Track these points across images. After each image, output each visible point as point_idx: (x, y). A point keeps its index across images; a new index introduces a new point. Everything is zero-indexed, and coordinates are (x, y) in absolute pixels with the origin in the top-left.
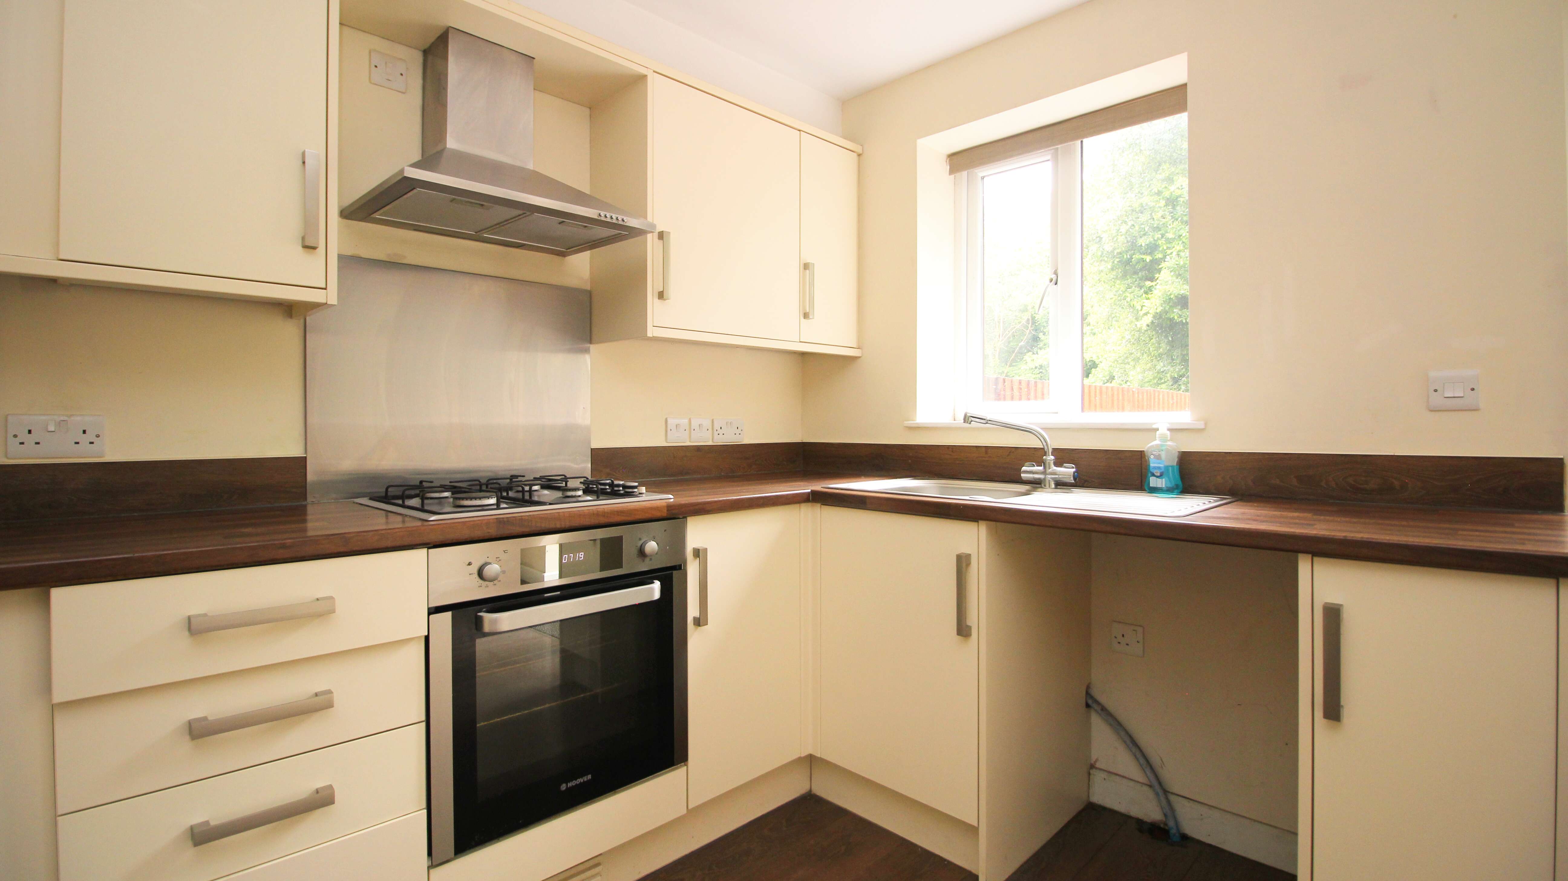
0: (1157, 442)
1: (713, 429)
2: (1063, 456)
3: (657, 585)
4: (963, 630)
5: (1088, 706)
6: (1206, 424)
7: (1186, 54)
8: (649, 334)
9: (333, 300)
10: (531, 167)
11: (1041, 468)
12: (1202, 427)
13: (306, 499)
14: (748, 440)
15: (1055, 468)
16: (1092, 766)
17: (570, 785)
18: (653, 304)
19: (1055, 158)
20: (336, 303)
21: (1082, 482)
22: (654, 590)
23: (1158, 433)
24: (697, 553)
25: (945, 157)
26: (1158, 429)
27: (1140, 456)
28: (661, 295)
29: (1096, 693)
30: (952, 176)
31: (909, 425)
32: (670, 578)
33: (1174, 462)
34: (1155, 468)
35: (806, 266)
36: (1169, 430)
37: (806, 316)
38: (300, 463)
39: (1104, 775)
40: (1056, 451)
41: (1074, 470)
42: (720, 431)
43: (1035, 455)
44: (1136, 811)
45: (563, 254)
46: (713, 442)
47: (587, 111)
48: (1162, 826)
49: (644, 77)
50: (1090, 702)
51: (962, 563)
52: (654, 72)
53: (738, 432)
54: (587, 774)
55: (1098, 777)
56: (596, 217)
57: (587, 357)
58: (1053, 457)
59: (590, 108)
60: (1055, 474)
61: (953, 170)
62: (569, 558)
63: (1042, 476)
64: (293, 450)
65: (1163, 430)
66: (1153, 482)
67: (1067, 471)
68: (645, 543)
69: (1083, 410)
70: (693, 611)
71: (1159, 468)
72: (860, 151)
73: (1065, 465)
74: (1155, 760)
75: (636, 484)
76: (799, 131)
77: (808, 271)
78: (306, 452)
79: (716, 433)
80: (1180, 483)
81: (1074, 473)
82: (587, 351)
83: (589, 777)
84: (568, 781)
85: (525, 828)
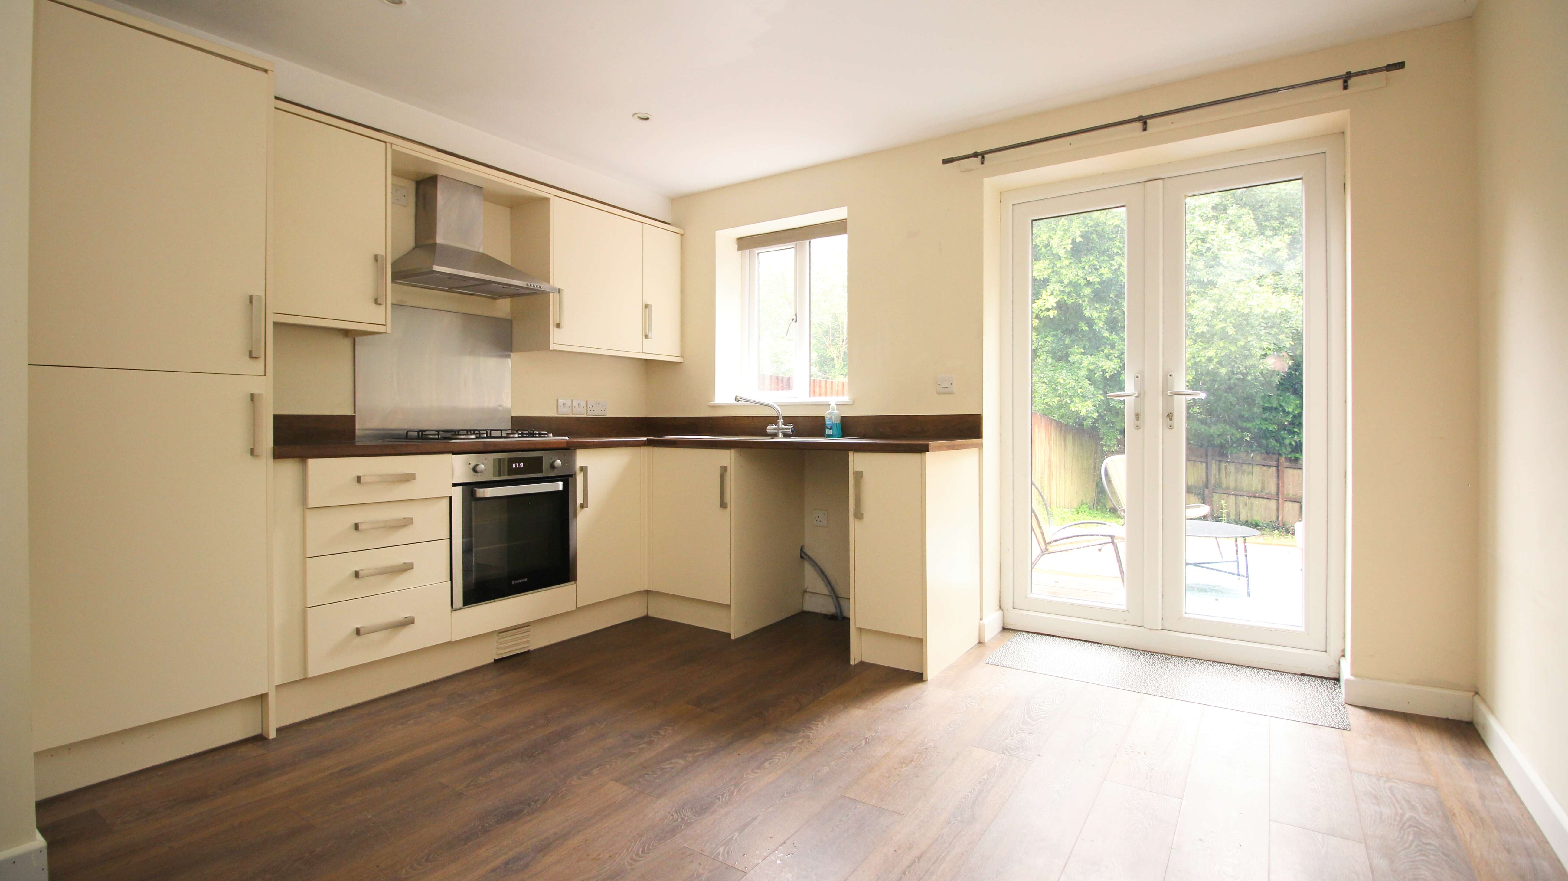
0: (830, 411)
1: (587, 406)
2: (787, 420)
3: (561, 483)
4: (723, 505)
5: (802, 557)
6: (854, 402)
7: (846, 208)
8: (551, 349)
9: (389, 331)
10: (481, 250)
11: (776, 426)
12: (852, 403)
13: (355, 439)
14: (609, 415)
15: (783, 426)
16: (805, 591)
17: (516, 582)
18: (553, 330)
19: (796, 248)
20: (390, 332)
21: (796, 433)
22: (560, 486)
23: (830, 406)
24: (583, 469)
25: (735, 240)
26: (830, 405)
27: (822, 419)
28: (558, 326)
29: (806, 550)
30: (740, 252)
31: (711, 405)
32: (568, 480)
33: (838, 421)
34: (828, 424)
35: (647, 306)
36: (836, 405)
37: (647, 337)
38: (351, 419)
39: (810, 595)
40: (784, 418)
41: (792, 427)
42: (591, 408)
43: (774, 420)
44: (824, 611)
45: (495, 299)
46: (587, 415)
47: (509, 209)
48: (835, 615)
49: (548, 199)
50: (803, 555)
51: (724, 470)
52: (555, 195)
53: (604, 409)
54: (525, 578)
55: (807, 596)
56: (525, 286)
57: (509, 360)
58: (782, 420)
59: (511, 208)
60: (783, 429)
61: (740, 248)
62: (516, 465)
63: (776, 431)
64: (348, 412)
65: (833, 405)
66: (828, 432)
67: (790, 427)
68: (555, 461)
69: (810, 397)
70: (580, 500)
71: (830, 424)
72: (682, 233)
73: (788, 424)
74: (833, 582)
75: (546, 432)
76: (642, 223)
77: (648, 309)
78: (355, 412)
79: (589, 409)
80: (840, 431)
81: (792, 428)
82: (509, 356)
83: (526, 579)
84: (515, 580)
85: (496, 600)
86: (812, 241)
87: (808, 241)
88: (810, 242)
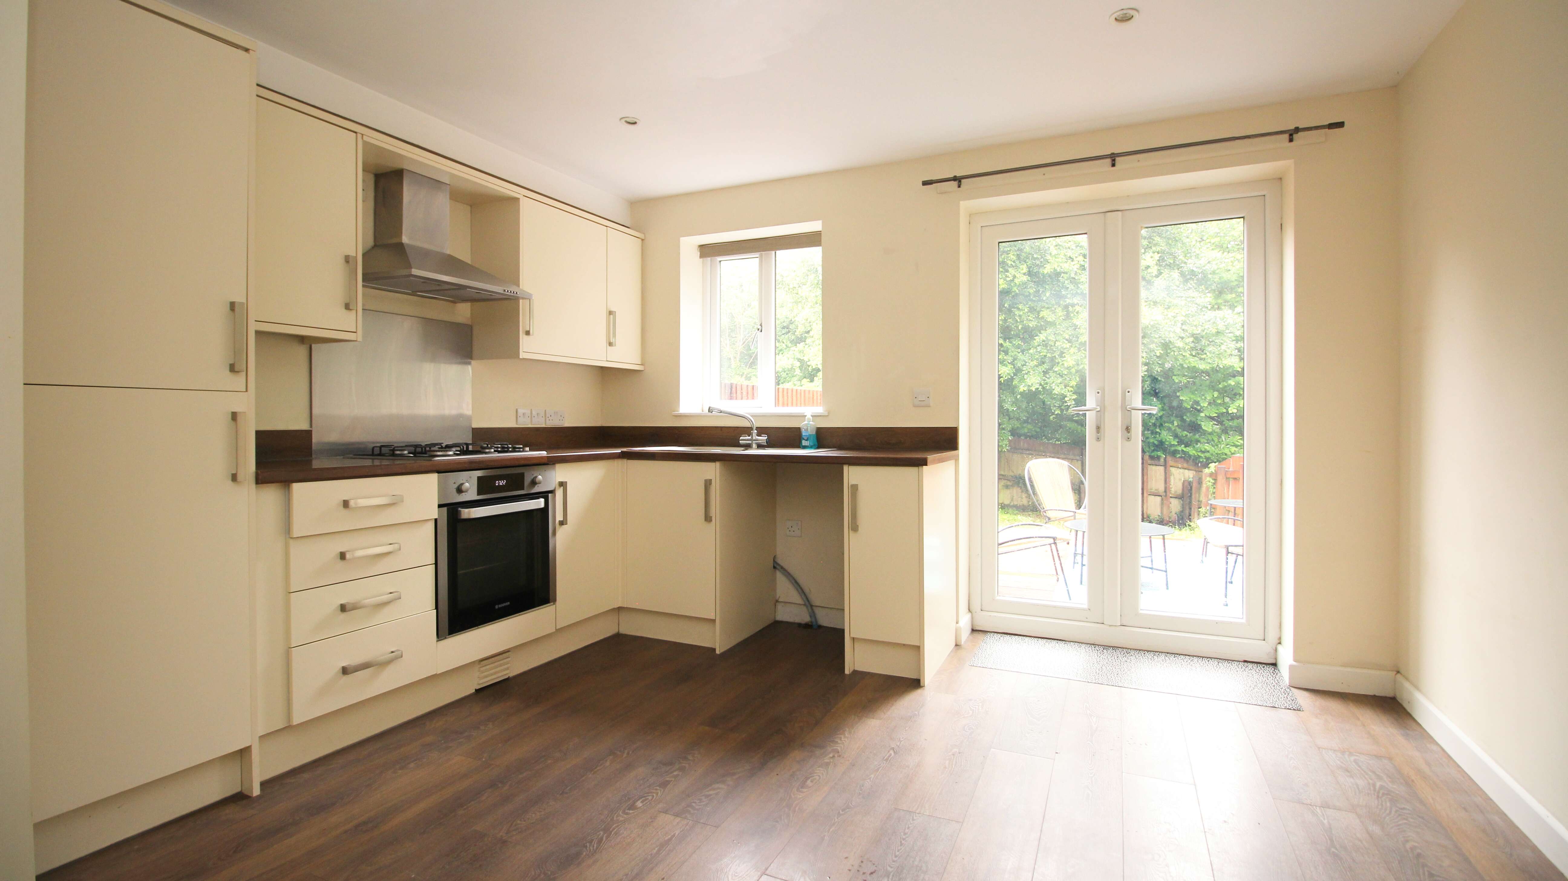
0: (806, 422)
1: (545, 417)
2: (761, 431)
3: (542, 500)
4: (708, 518)
5: (774, 567)
6: (829, 413)
7: (821, 221)
8: (521, 357)
9: (360, 339)
10: (448, 252)
11: (750, 438)
12: (827, 415)
13: (312, 457)
14: (568, 423)
15: (757, 437)
16: (777, 601)
17: (500, 606)
18: (523, 339)
19: (761, 258)
21: (770, 444)
22: (540, 503)
23: (806, 417)
24: (562, 484)
25: (697, 247)
26: (806, 416)
27: (798, 430)
28: (528, 333)
29: (779, 561)
30: (702, 259)
31: (676, 415)
32: (548, 496)
33: (814, 433)
34: (804, 435)
35: (611, 313)
36: (812, 416)
37: (610, 344)
38: (308, 434)
39: (782, 604)
40: (757, 428)
41: (766, 438)
42: (550, 418)
43: (747, 431)
44: (797, 620)
45: (454, 302)
46: (548, 425)
47: (469, 208)
48: (810, 624)
49: (518, 199)
50: (775, 565)
51: (708, 484)
52: (524, 196)
53: (561, 418)
54: (508, 601)
55: (780, 607)
56: (502, 292)
57: (470, 367)
58: (756, 431)
59: (471, 206)
60: (757, 440)
61: (702, 256)
63: (750, 442)
64: (304, 426)
65: (809, 416)
66: (804, 443)
67: (763, 438)
68: (536, 477)
69: (775, 406)
70: (559, 517)
71: (806, 436)
72: (643, 238)
73: (762, 435)
74: (807, 590)
75: (522, 446)
76: (606, 226)
77: (612, 316)
78: (311, 426)
79: (547, 419)
80: (816, 443)
81: (766, 439)
82: (469, 363)
83: (509, 603)
84: (498, 604)
85: (479, 627)
86: (777, 252)
87: (774, 252)
88: (775, 252)
